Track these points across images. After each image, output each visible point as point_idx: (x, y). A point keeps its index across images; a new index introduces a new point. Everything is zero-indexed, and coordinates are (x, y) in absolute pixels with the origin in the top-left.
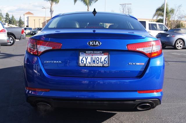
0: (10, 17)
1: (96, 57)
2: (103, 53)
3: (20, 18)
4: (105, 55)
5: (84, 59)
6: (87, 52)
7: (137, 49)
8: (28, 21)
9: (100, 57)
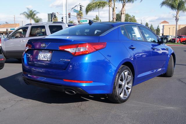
0: (149, 26)
1: (46, 54)
2: (49, 52)
3: (158, 27)
4: (50, 53)
5: (41, 56)
6: (42, 51)
7: (65, 50)
8: (163, 29)
9: (47, 54)
